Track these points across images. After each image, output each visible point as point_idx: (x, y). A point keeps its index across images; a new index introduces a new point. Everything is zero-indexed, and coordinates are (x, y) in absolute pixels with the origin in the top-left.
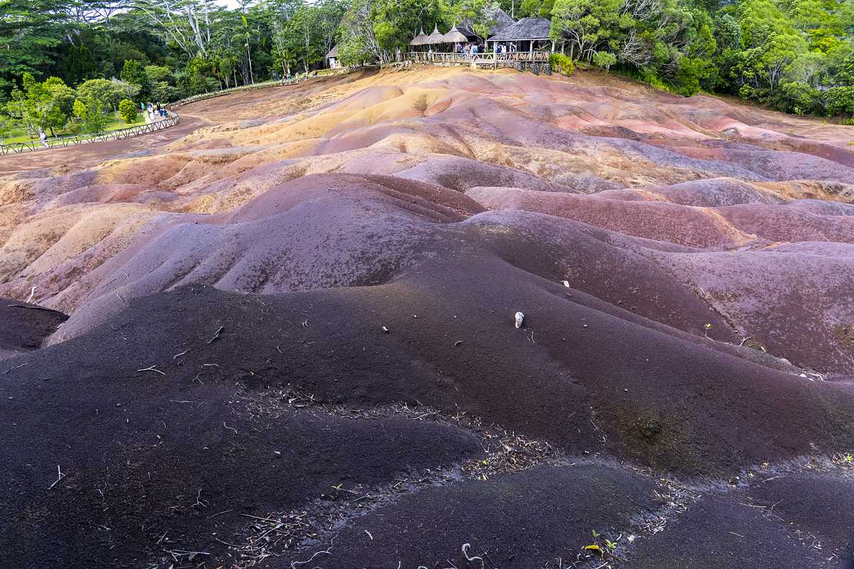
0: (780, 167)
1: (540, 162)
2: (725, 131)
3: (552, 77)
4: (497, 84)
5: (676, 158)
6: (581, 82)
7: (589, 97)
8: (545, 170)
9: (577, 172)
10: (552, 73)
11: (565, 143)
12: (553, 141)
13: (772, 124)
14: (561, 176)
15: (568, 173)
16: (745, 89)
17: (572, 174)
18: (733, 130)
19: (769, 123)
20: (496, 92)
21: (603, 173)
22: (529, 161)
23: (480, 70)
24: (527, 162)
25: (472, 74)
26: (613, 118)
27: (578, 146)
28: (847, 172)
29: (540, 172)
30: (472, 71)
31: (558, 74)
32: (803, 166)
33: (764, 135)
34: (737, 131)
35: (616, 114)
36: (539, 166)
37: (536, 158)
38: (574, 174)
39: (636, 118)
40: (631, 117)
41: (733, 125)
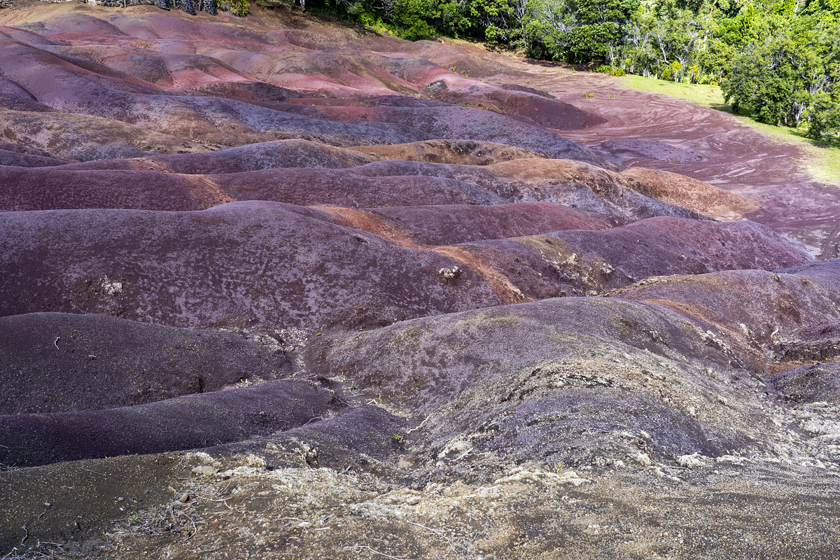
0: (447, 126)
1: (53, 131)
2: (432, 84)
3: (217, 17)
4: (121, 28)
5: (285, 120)
6: (262, 23)
7: (257, 44)
8: (59, 141)
9: (104, 142)
10: (218, 11)
11: (122, 105)
12: (103, 104)
13: (508, 74)
14: (79, 148)
15: (90, 144)
16: (491, 30)
17: (95, 144)
18: (439, 83)
19: (505, 73)
20: (111, 39)
21: (143, 142)
22: (39, 130)
23: (103, 8)
24: (35, 132)
25: (87, 13)
26: (269, 72)
27: (138, 109)
28: (517, 128)
29: (51, 144)
30: (89, 9)
31: (227, 13)
32: (472, 124)
33: (472, 88)
34: (443, 84)
35: (273, 67)
36: (51, 137)
37: (49, 126)
38: (98, 144)
39: (298, 70)
40: (291, 70)
41: (441, 78)
